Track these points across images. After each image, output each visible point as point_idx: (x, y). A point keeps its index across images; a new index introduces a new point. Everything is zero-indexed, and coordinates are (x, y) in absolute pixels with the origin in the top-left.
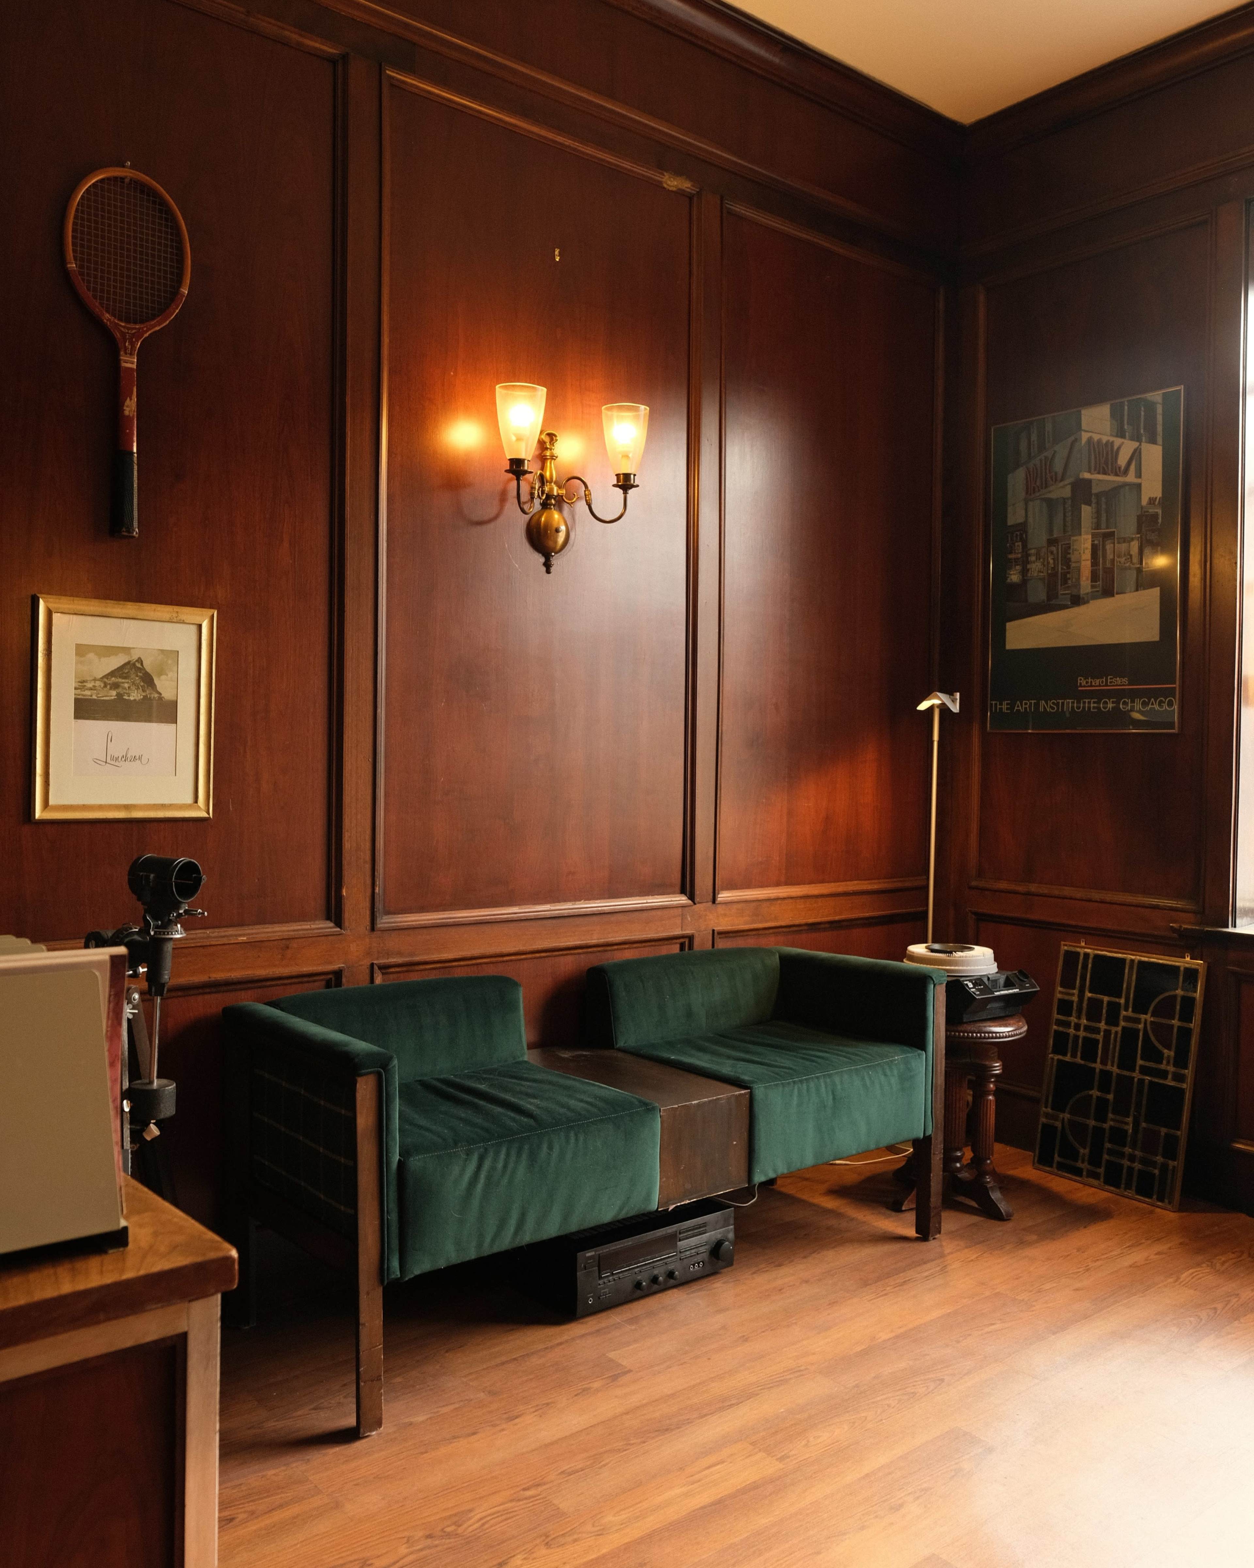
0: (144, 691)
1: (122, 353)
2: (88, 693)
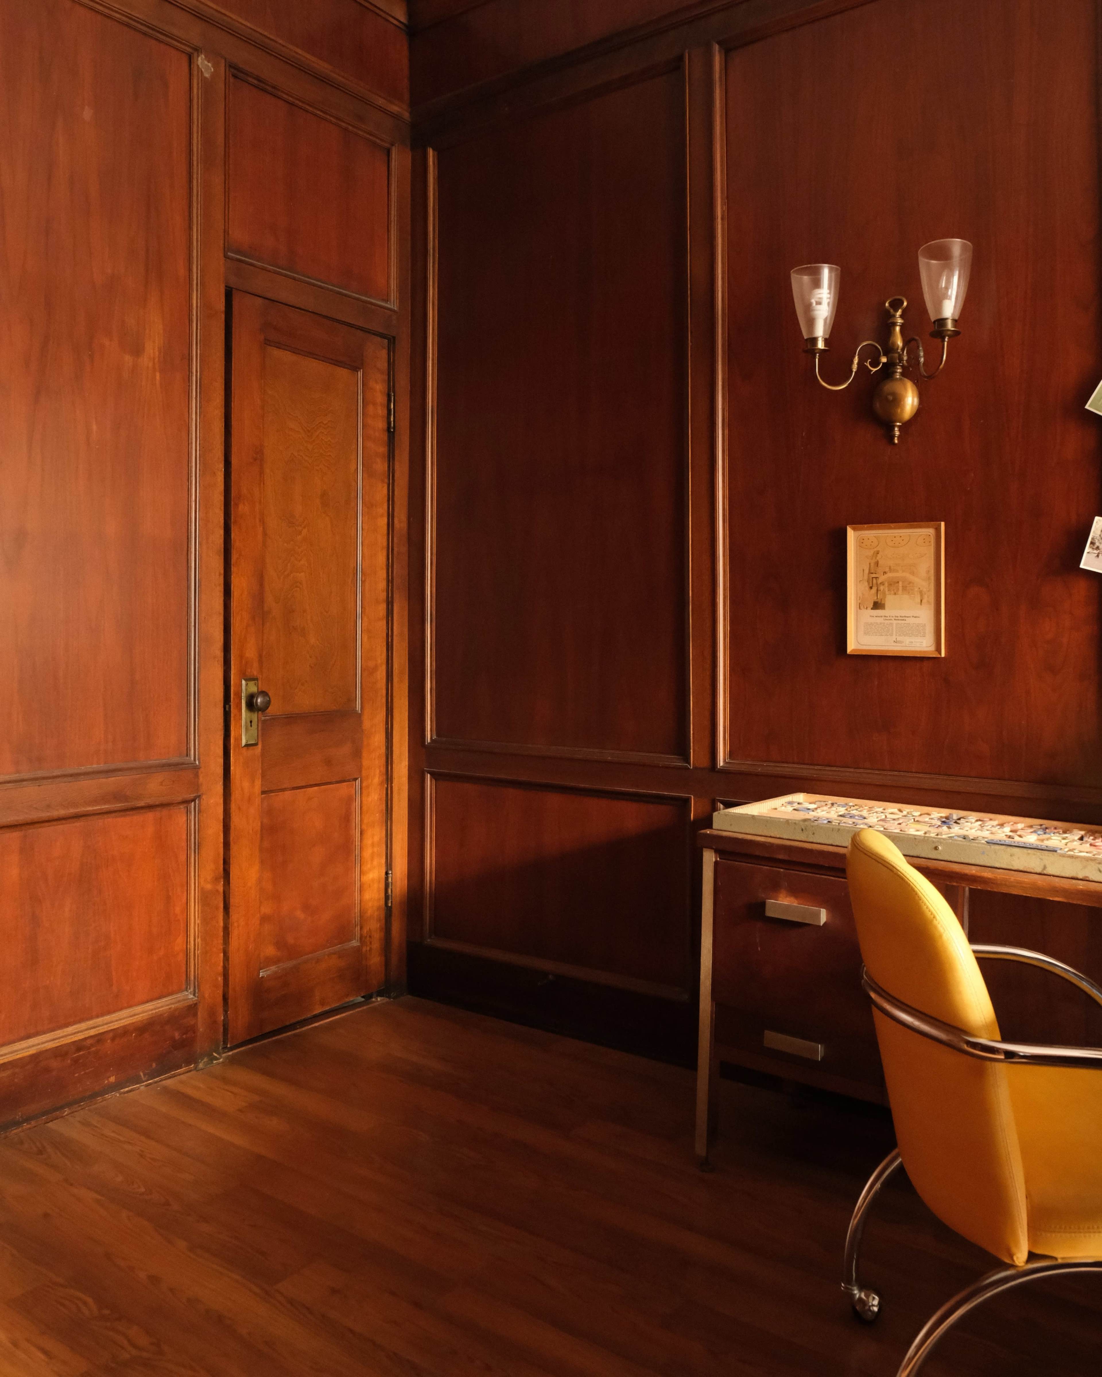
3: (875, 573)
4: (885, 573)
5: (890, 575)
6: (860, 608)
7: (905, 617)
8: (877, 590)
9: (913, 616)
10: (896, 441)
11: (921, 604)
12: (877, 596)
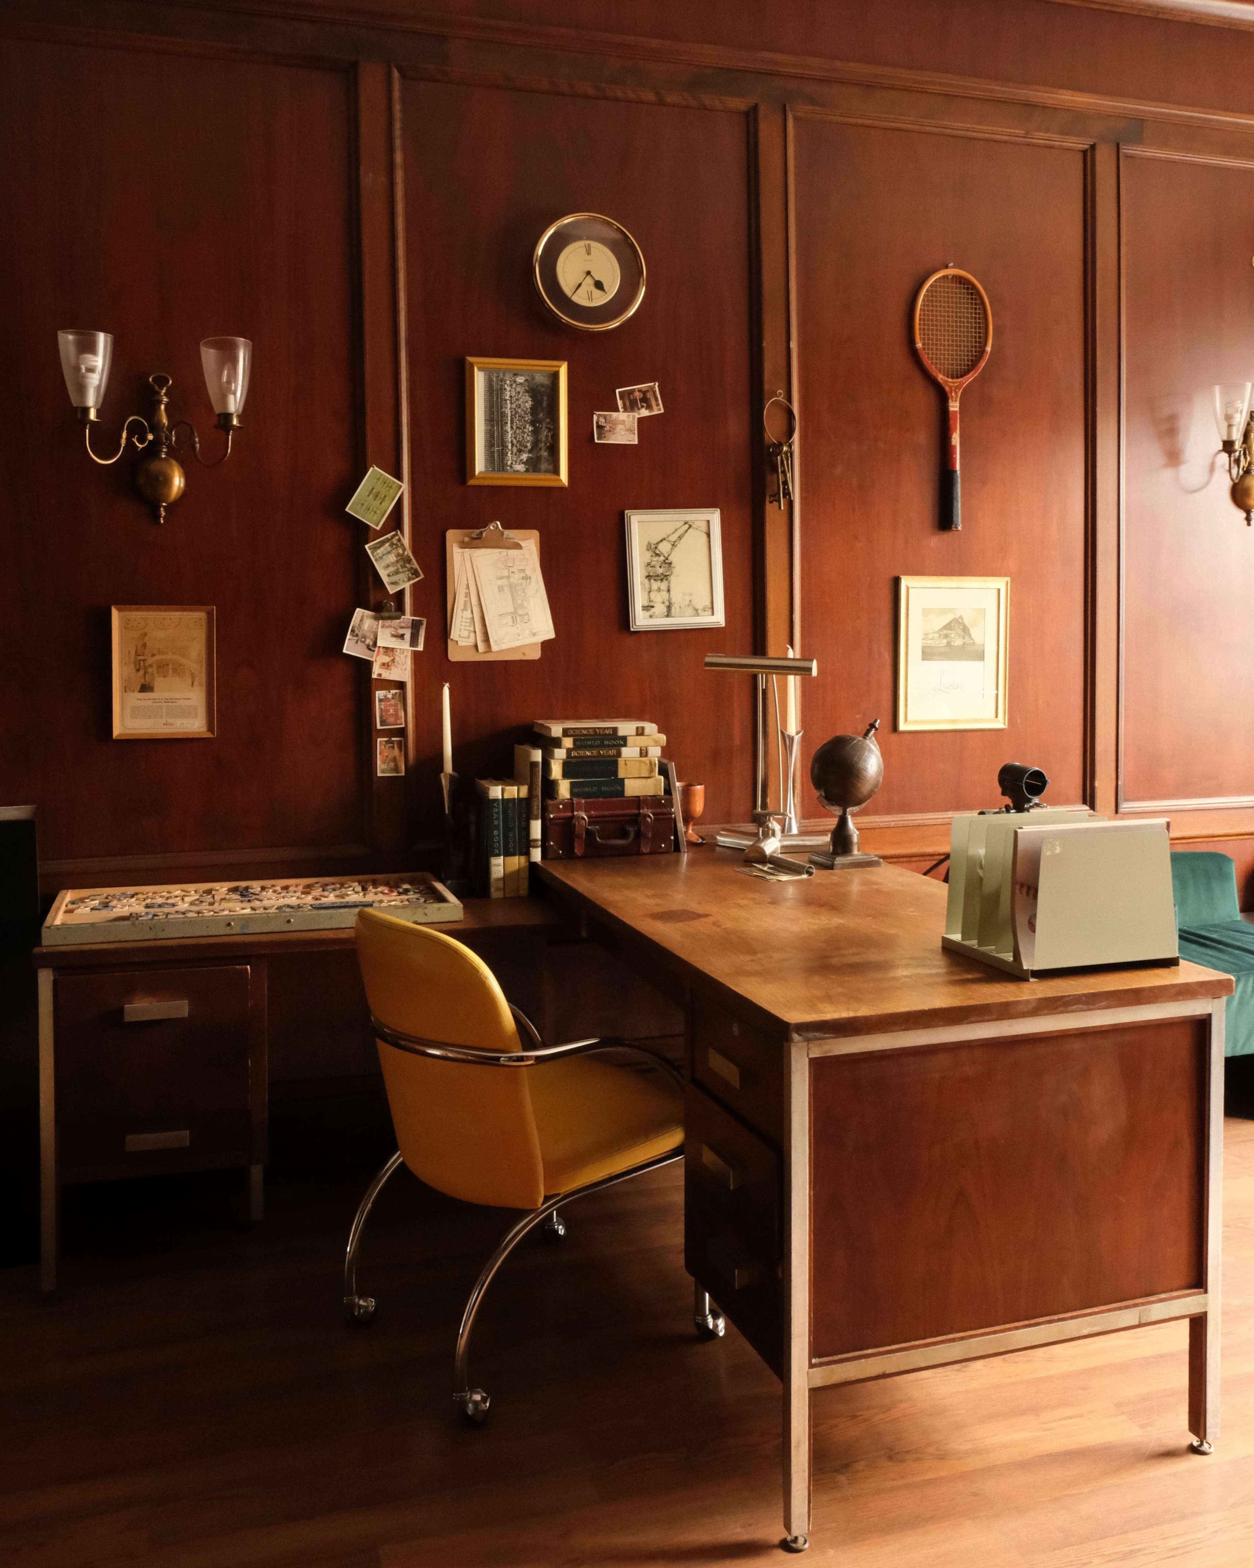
0: (964, 638)
1: (950, 401)
2: (929, 642)
3: (143, 656)
4: (153, 655)
5: (158, 657)
6: (126, 691)
7: (175, 699)
8: (145, 673)
9: (184, 699)
10: (162, 522)
11: (192, 686)
12: (145, 679)
